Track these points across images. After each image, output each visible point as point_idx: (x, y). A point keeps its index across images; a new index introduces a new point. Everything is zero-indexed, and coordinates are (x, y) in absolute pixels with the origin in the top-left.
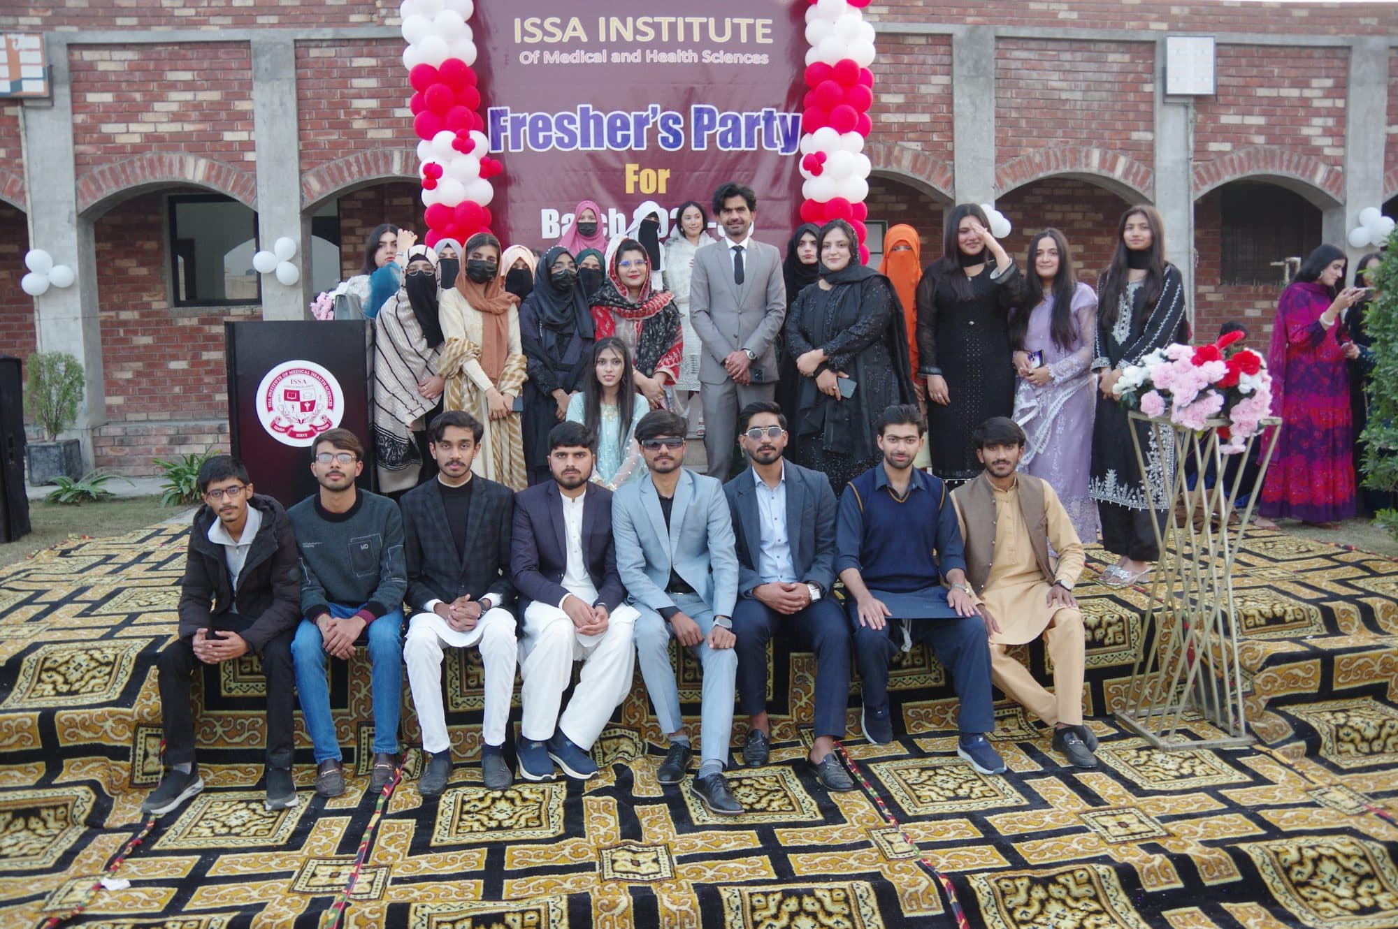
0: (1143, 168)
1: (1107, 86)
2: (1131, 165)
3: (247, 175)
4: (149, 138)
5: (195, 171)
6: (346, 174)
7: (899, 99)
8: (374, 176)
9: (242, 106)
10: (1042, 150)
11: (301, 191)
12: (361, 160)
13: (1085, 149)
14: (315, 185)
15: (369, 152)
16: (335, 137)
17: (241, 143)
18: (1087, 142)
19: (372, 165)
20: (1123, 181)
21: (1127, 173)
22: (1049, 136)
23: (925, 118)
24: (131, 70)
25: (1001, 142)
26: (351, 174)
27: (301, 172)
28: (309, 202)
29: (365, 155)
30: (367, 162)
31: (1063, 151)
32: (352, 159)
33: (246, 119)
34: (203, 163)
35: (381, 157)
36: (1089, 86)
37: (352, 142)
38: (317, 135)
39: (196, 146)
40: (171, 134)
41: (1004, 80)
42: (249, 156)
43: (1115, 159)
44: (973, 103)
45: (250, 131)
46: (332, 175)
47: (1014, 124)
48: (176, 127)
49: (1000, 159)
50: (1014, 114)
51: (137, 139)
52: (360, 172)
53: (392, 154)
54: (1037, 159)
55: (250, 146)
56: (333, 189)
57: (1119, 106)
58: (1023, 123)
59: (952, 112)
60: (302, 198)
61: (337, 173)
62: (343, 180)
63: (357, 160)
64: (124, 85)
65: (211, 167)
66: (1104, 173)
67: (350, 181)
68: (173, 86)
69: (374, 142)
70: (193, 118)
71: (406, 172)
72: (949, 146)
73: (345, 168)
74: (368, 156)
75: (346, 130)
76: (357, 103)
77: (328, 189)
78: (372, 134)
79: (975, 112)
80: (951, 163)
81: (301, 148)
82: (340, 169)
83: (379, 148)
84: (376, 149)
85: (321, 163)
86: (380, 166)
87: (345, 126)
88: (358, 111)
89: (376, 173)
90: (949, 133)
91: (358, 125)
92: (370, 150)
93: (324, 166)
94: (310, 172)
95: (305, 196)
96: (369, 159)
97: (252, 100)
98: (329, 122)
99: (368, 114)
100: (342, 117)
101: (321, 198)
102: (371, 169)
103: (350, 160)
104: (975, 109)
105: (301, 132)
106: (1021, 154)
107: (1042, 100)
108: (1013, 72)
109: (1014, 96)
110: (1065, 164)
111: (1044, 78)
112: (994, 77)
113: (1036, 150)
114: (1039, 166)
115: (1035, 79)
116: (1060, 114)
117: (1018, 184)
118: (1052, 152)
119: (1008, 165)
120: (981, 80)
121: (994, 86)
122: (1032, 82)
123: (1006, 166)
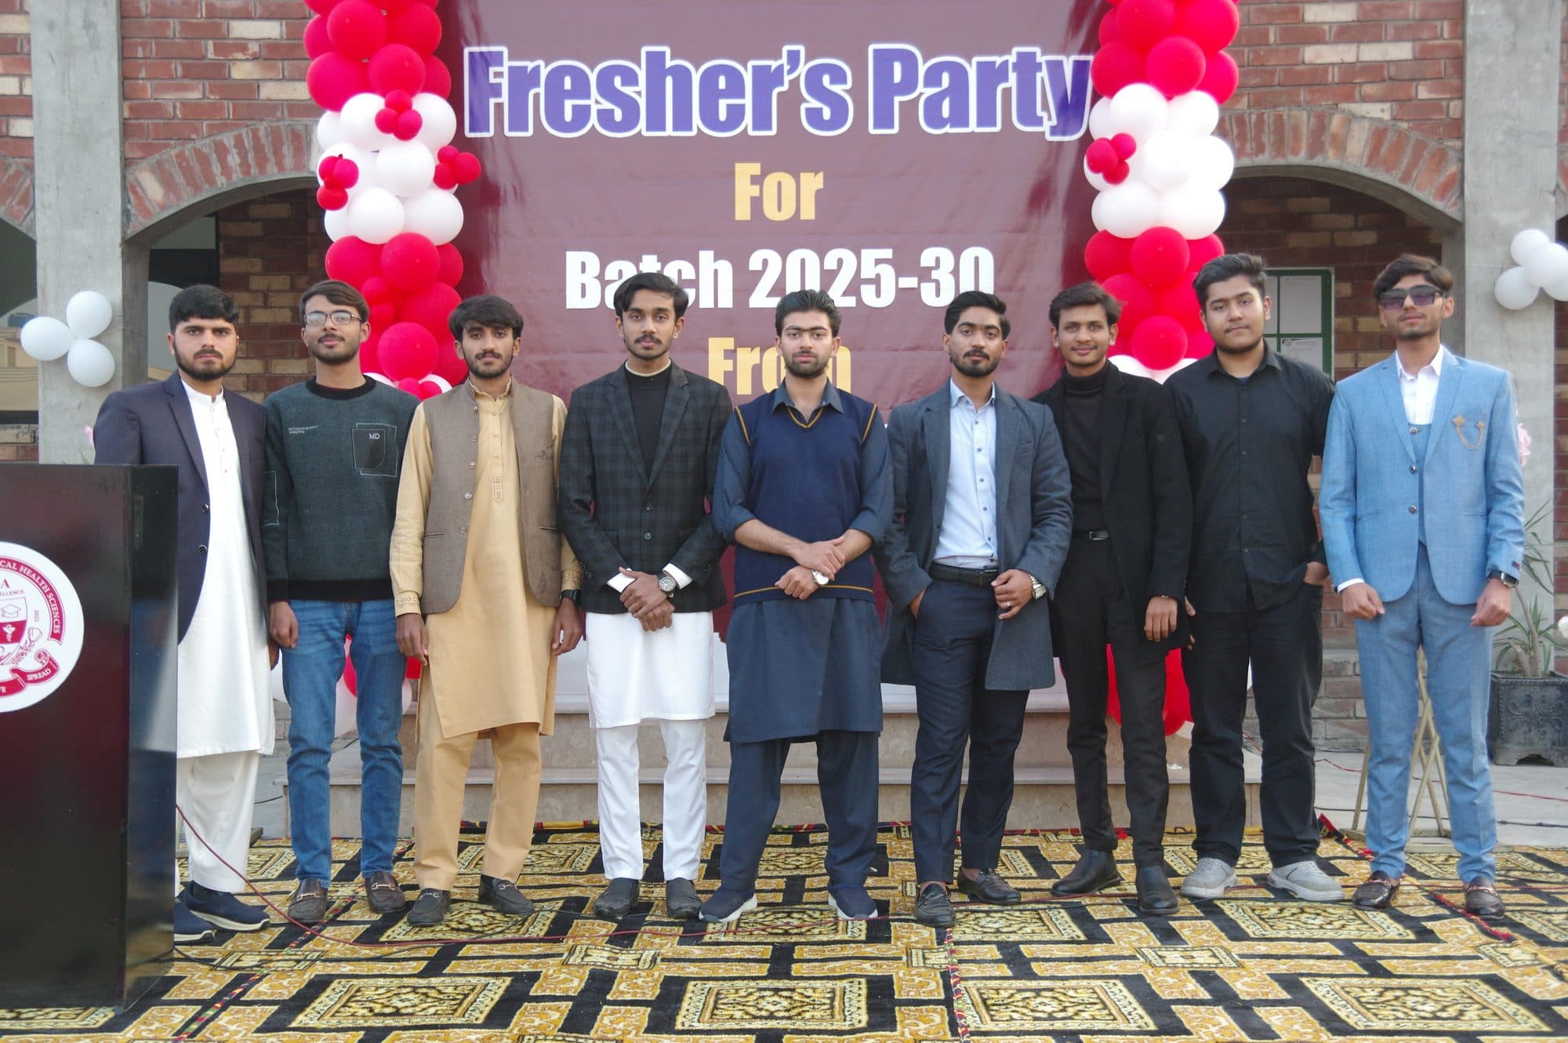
3: (15, 164)
6: (216, 169)
7: (1346, 13)
8: (272, 174)
9: (8, 25)
11: (125, 199)
12: (248, 143)
14: (153, 188)
15: (262, 128)
16: (195, 95)
17: (4, 100)
19: (269, 150)
23: (1402, 51)
26: (226, 170)
27: (126, 163)
28: (140, 223)
29: (255, 132)
30: (258, 148)
32: (228, 139)
33: (16, 53)
35: (286, 137)
37: (229, 105)
38: (156, 90)
42: (21, 128)
44: (1511, 15)
45: (21, 78)
46: (187, 171)
52: (245, 166)
55: (22, 106)
56: (188, 198)
59: (1462, 36)
60: (126, 214)
61: (197, 169)
62: (211, 182)
63: (239, 143)
67: (222, 184)
69: (272, 107)
72: (1454, 107)
73: (214, 157)
74: (262, 133)
75: (218, 82)
76: (241, 29)
77: (179, 198)
78: (270, 91)
79: (1514, 33)
80: (1457, 144)
81: (126, 114)
82: (204, 160)
83: (282, 119)
84: (278, 120)
85: (167, 146)
86: (283, 157)
87: (216, 73)
88: (241, 45)
89: (275, 170)
90: (1455, 82)
91: (242, 71)
92: (265, 124)
93: (173, 152)
94: (144, 164)
95: (133, 211)
96: (263, 141)
97: (27, 13)
98: (183, 65)
99: (264, 52)
100: (211, 55)
101: (165, 215)
102: (266, 160)
103: (226, 141)
104: (1517, 26)
105: (126, 82)
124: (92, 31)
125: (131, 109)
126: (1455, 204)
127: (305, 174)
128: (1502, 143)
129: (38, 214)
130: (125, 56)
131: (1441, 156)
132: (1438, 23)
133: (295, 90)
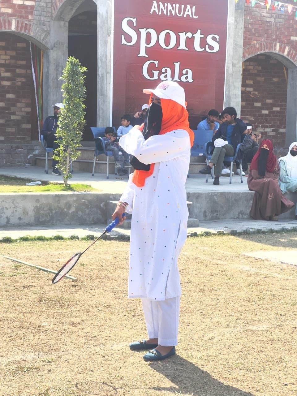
0: (294, 52)
1: (283, 16)
2: (290, 50)
10: (259, 42)
13: (274, 43)
18: (275, 40)
20: (287, 57)
21: (288, 54)
22: (261, 36)
25: (245, 38)
31: (267, 43)
36: (276, 16)
41: (247, 12)
43: (285, 48)
47: (250, 31)
49: (245, 44)
50: (250, 26)
53: (12, 21)
54: (257, 46)
57: (287, 25)
58: (253, 30)
66: (281, 53)
69: (3, 14)
71: (17, 29)
78: (3, 10)
79: (237, 25)
83: (6, 17)
84: (4, 17)
86: (6, 26)
89: (4, 29)
92: (2, 18)
96: (2, 21)
102: (2, 26)
104: (237, 23)
106: (252, 43)
107: (260, 21)
108: (250, 8)
109: (250, 19)
110: (267, 49)
111: (261, 11)
112: (244, 10)
113: (257, 42)
114: (258, 49)
115: (258, 12)
116: (266, 28)
117: (250, 56)
118: (262, 43)
119: (247, 48)
120: (239, 11)
121: (244, 14)
122: (256, 13)
123: (246, 48)
127: (11, 30)
128: (234, 47)
133: (8, 10)
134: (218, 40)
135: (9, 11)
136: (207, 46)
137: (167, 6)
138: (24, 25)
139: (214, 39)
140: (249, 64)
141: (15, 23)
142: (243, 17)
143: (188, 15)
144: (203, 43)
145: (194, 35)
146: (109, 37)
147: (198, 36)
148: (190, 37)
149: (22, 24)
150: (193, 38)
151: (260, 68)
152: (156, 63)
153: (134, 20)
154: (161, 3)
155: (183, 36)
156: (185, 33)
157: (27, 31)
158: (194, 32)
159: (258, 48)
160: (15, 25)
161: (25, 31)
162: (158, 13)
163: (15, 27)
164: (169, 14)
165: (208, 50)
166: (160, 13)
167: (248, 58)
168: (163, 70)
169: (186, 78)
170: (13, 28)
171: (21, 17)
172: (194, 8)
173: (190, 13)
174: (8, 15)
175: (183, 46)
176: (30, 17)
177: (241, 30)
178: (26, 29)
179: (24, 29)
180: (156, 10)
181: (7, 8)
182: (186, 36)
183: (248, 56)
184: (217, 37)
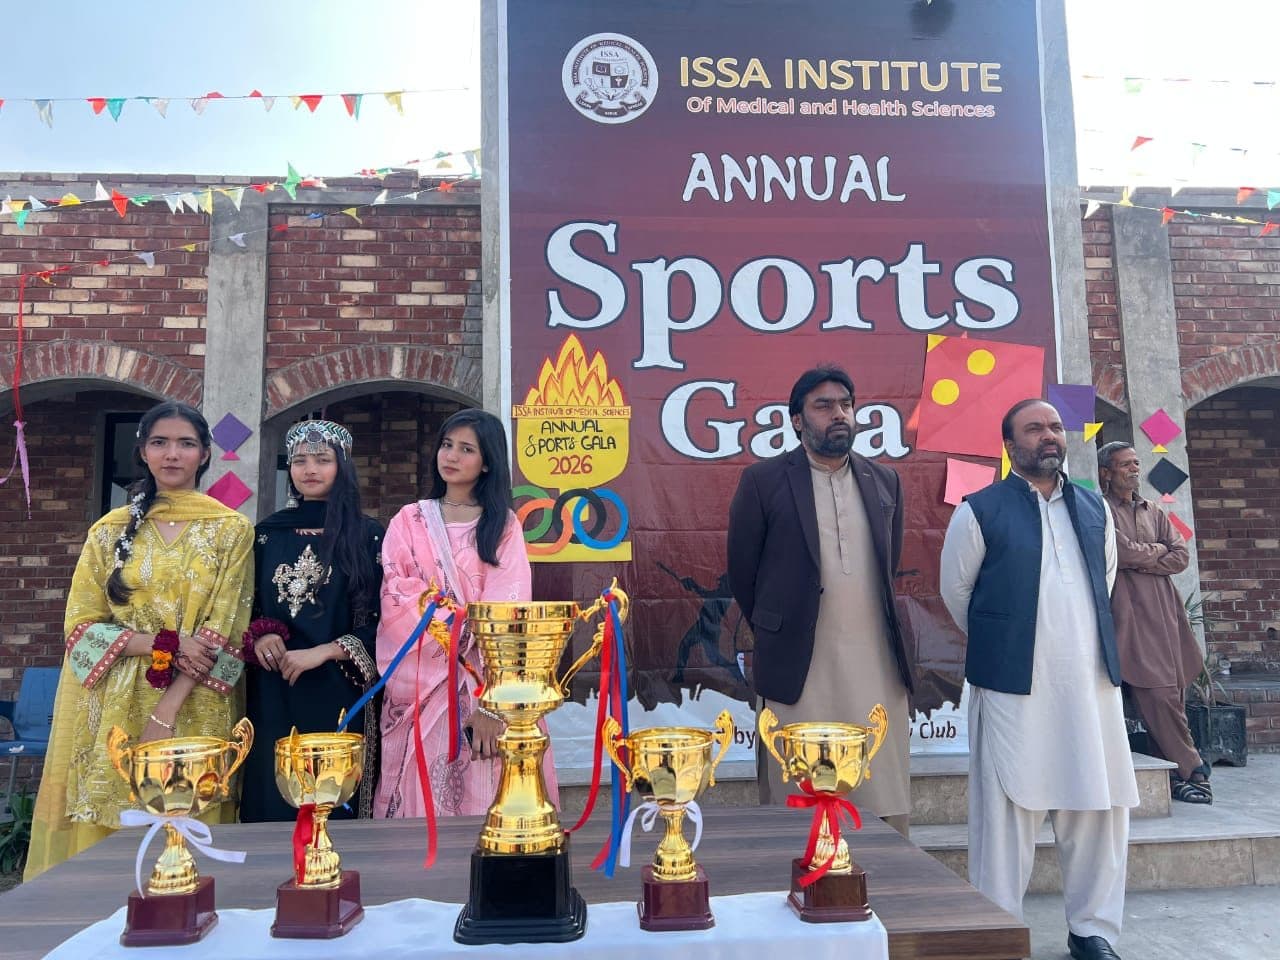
3: (192, 373)
4: (59, 321)
5: (120, 366)
6: (328, 375)
8: (366, 378)
9: (193, 284)
10: (1238, 347)
11: (265, 395)
12: (349, 358)
14: (284, 388)
15: (360, 349)
16: (315, 328)
17: (186, 331)
19: (364, 363)
22: (1247, 330)
24: (46, 237)
25: (1184, 340)
26: (334, 377)
27: (266, 372)
28: (273, 411)
29: (355, 351)
30: (357, 362)
31: (1268, 350)
32: (336, 356)
33: (197, 302)
34: (131, 356)
35: (376, 356)
37: (338, 334)
38: (290, 324)
39: (123, 334)
40: (92, 317)
41: (1182, 262)
42: (197, 349)
44: (1145, 290)
46: (308, 377)
47: (1199, 317)
48: (99, 309)
49: (1185, 360)
50: (1198, 304)
51: (43, 323)
52: (347, 372)
53: (391, 352)
54: (1234, 359)
55: (199, 336)
56: (308, 394)
58: (1211, 314)
59: (1117, 303)
60: (265, 405)
61: (315, 375)
62: (324, 382)
63: (344, 359)
64: (34, 254)
65: (143, 362)
67: (331, 385)
68: (102, 257)
69: (367, 335)
70: (124, 298)
71: (409, 375)
72: (1116, 345)
73: (326, 368)
74: (359, 351)
75: (331, 320)
76: (347, 286)
77: (302, 394)
78: (365, 326)
79: (1148, 301)
80: (1120, 366)
81: (268, 340)
82: (319, 370)
83: (374, 343)
84: (370, 344)
85: (294, 361)
86: (373, 368)
87: (330, 314)
88: (348, 296)
89: (368, 376)
90: (1114, 330)
91: (347, 313)
92: (362, 346)
93: (299, 365)
94: (279, 372)
95: (270, 403)
96: (360, 357)
97: (206, 277)
98: (308, 309)
99: (362, 300)
100: (327, 303)
101: (291, 405)
102: (361, 370)
103: (335, 357)
104: (1149, 297)
105: (270, 320)
106: (1212, 354)
107: (1232, 286)
108: (1192, 251)
109: (1195, 281)
110: (1271, 366)
111: (1233, 258)
112: (1169, 258)
113: (1231, 349)
114: (1238, 369)
115: (1221, 260)
116: (1258, 303)
117: (1211, 392)
118: (1251, 350)
119: (1196, 368)
120: (1153, 261)
121: (1170, 269)
122: (1217, 263)
123: (1193, 369)
124: (248, 287)
125: (272, 336)
126: (1122, 403)
127: (389, 379)
128: (1149, 366)
129: (204, 405)
130: (269, 304)
131: (1111, 374)
132: (1102, 295)
133: (382, 325)
134: (1009, 278)
135: (387, 326)
136: (959, 306)
137: (760, 168)
138: (430, 361)
139: (989, 275)
140: (1222, 436)
141: (404, 358)
142: (1170, 277)
143: (859, 195)
144: (940, 295)
145: (893, 269)
146: (490, 302)
147: (913, 271)
148: (876, 279)
149: (425, 357)
150: (891, 280)
151: (1261, 443)
152: (727, 389)
153: (608, 232)
154: (725, 158)
155: (843, 278)
156: (849, 263)
157: (440, 377)
158: (893, 256)
159: (1239, 363)
160: (404, 364)
161: (434, 377)
162: (716, 197)
163: (403, 369)
164: (768, 197)
165: (963, 319)
166: (729, 196)
167: (1205, 397)
168: (763, 417)
169: (876, 441)
170: (397, 371)
171: (420, 340)
172: (882, 164)
173: (866, 185)
174: (382, 336)
175: (845, 313)
176: (451, 338)
177: (1167, 316)
178: (435, 371)
179: (429, 372)
180: (710, 184)
181: (377, 318)
182: (860, 272)
183: (1202, 393)
184: (1006, 268)
